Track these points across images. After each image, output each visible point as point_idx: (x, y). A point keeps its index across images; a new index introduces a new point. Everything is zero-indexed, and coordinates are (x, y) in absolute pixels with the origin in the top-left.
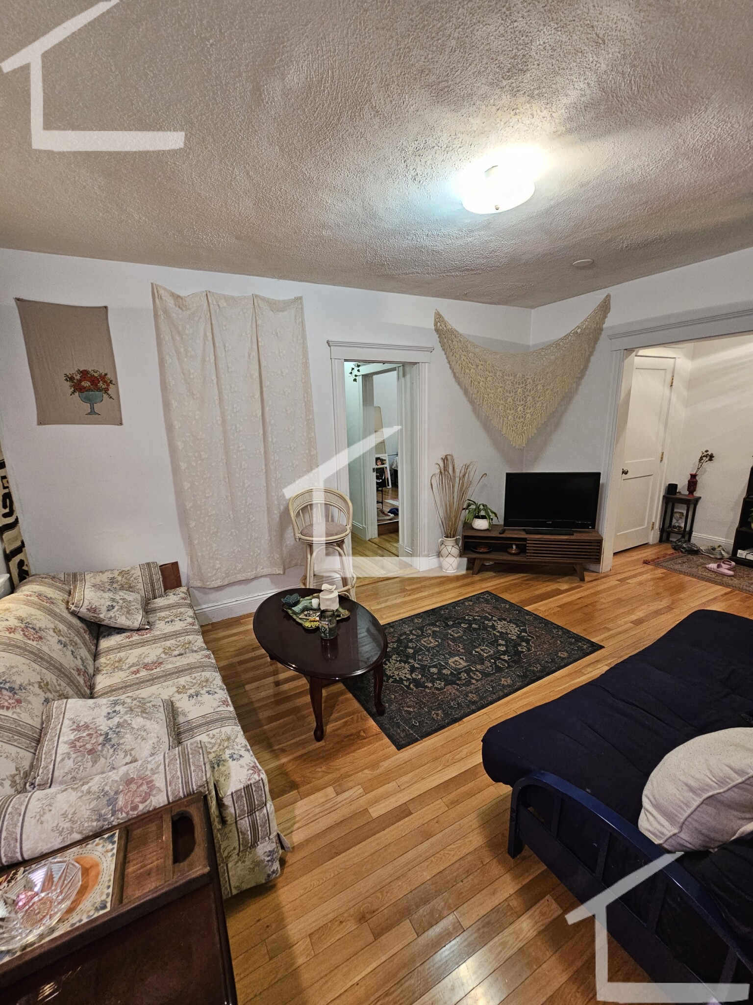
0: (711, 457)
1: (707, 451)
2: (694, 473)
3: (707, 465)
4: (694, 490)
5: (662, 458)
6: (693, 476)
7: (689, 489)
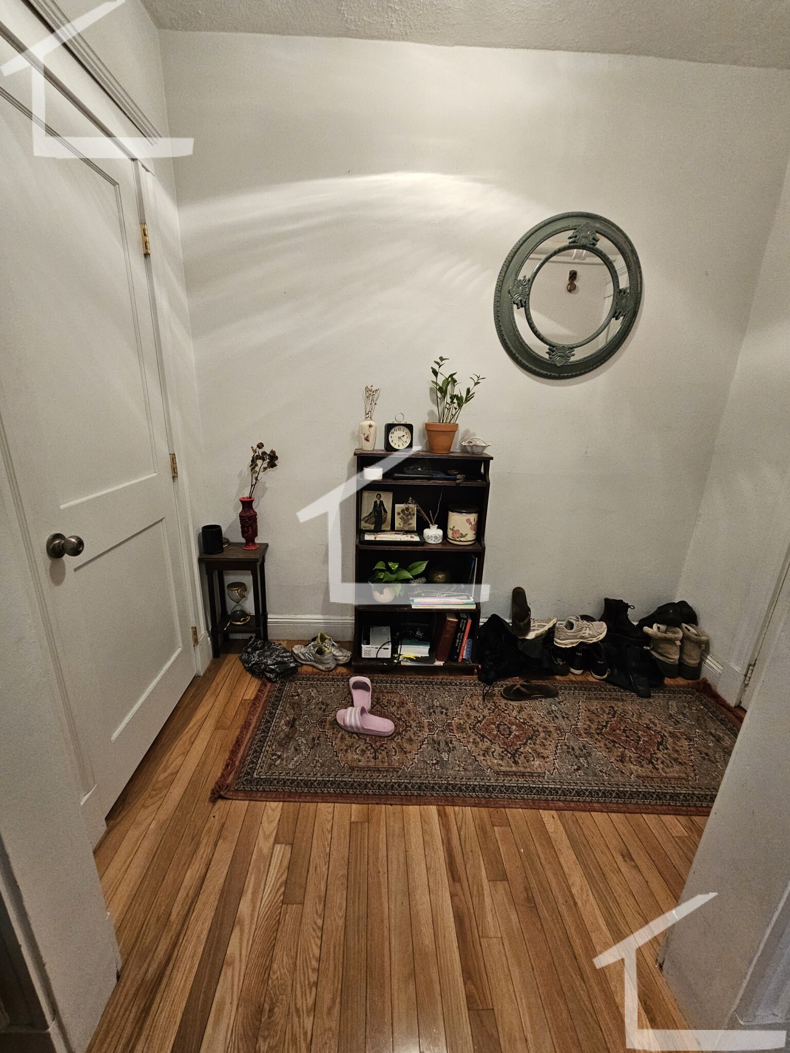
0: (272, 459)
1: (260, 446)
2: (246, 494)
3: (268, 477)
4: (255, 534)
5: (174, 470)
6: (247, 504)
7: (244, 533)
